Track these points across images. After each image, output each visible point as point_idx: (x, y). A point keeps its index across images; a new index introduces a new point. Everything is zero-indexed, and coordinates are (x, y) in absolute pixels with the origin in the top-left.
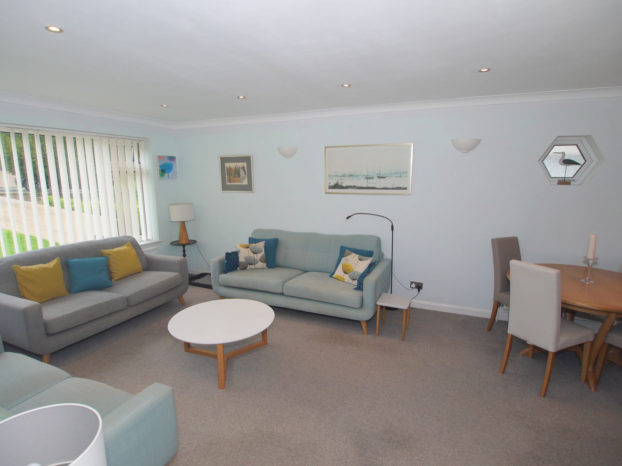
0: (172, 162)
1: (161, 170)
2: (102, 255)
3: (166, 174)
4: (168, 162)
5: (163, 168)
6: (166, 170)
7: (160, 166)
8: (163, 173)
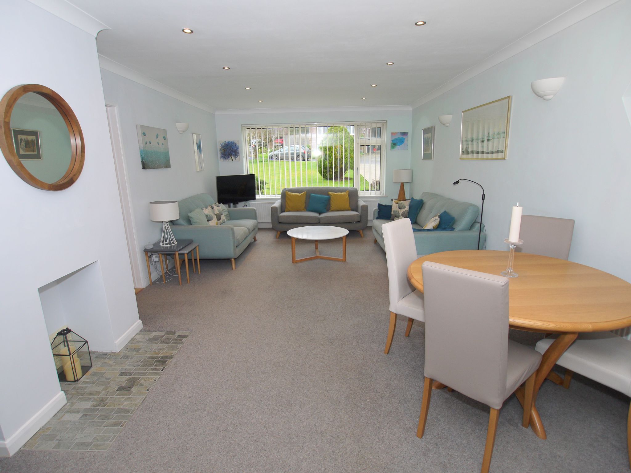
0: (405, 137)
1: (393, 143)
2: (328, 195)
3: (397, 147)
4: (401, 137)
5: (395, 142)
6: (398, 143)
7: (392, 141)
8: (394, 145)
